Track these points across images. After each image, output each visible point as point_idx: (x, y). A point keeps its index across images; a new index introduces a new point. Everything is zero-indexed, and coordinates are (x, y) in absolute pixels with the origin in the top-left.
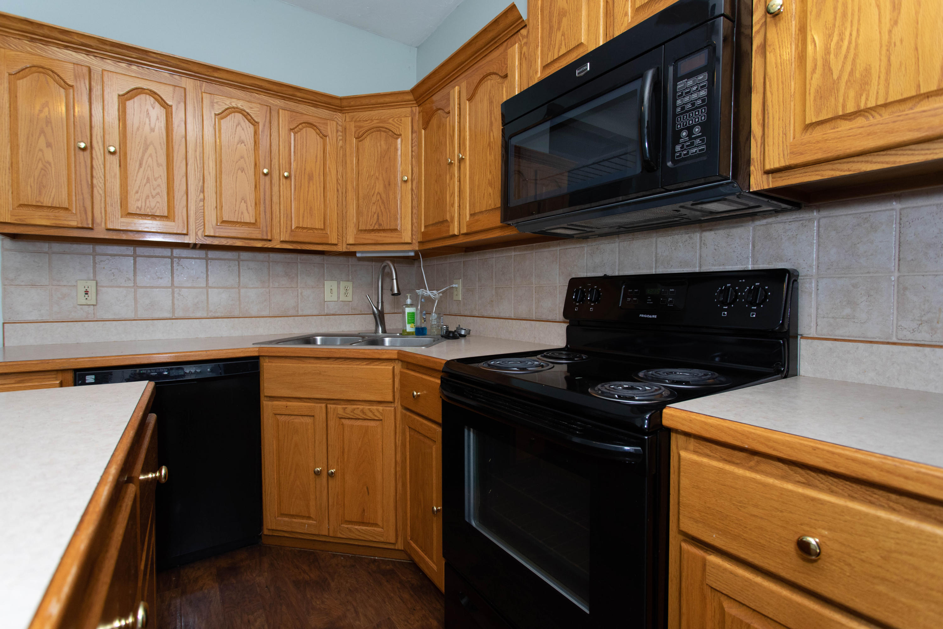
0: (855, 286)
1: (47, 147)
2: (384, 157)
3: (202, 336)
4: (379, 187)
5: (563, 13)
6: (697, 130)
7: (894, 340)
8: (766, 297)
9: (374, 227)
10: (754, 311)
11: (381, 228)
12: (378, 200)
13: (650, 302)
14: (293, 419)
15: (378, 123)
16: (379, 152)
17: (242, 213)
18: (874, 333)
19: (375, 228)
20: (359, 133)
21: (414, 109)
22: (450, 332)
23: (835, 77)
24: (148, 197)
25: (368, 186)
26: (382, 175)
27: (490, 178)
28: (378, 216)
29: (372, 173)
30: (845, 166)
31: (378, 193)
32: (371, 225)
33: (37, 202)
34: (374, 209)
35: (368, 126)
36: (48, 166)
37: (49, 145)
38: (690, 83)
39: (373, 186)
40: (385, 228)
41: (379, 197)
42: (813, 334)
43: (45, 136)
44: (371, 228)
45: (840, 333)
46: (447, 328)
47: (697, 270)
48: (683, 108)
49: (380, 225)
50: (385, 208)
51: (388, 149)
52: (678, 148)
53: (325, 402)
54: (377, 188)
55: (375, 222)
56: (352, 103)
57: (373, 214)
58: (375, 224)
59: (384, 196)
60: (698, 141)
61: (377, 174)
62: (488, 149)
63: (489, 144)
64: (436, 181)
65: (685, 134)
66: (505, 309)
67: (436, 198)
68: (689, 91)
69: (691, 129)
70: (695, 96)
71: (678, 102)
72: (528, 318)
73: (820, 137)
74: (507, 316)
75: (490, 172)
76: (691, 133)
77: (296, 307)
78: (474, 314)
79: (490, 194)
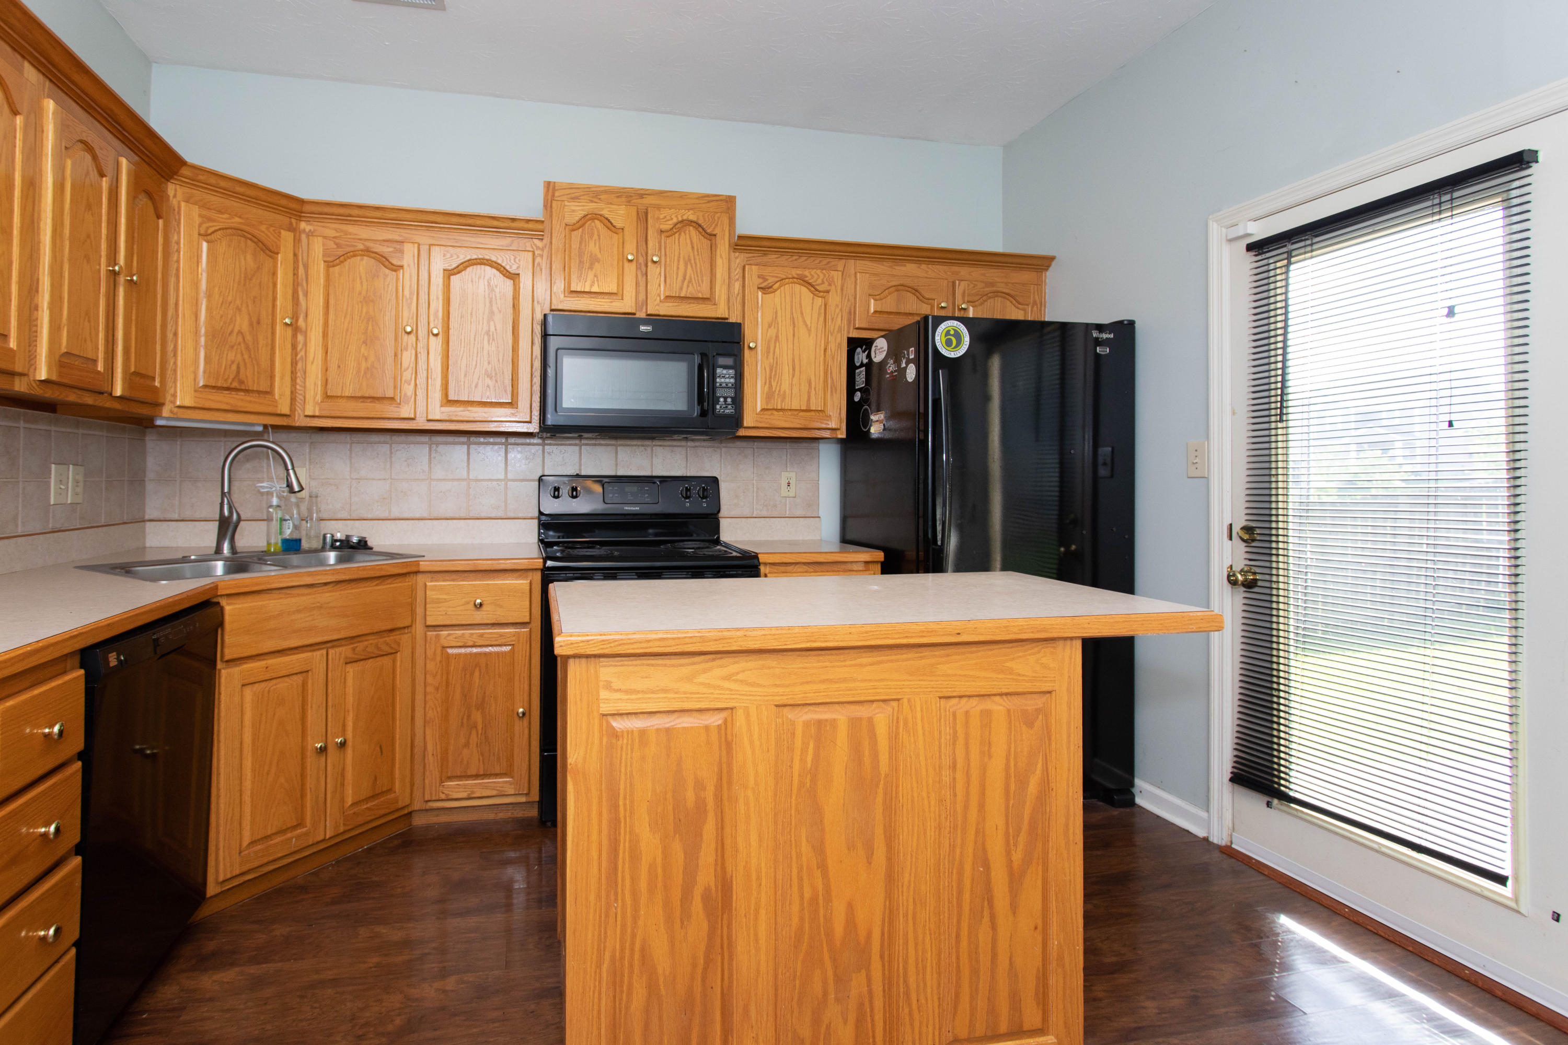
0: (739, 487)
2: (251, 279)
4: (242, 323)
5: (594, 259)
6: (729, 400)
8: (709, 493)
9: (231, 384)
10: (704, 502)
11: (243, 387)
12: (239, 344)
13: (630, 497)
14: (276, 685)
16: (243, 269)
17: (85, 341)
19: (233, 386)
20: (208, 228)
22: (337, 541)
23: (773, 390)
25: (221, 317)
26: (247, 306)
28: (238, 368)
29: (230, 299)
31: (240, 332)
32: (226, 380)
34: (231, 356)
35: (224, 222)
38: (725, 372)
39: (231, 319)
40: (250, 388)
41: (240, 339)
44: (225, 385)
45: (732, 514)
46: (333, 536)
48: (721, 385)
49: (241, 382)
50: (250, 357)
51: (258, 268)
52: (718, 407)
53: (323, 646)
54: (237, 323)
55: (232, 377)
56: (201, 177)
57: (229, 363)
58: (233, 380)
59: (249, 338)
60: (730, 407)
61: (238, 302)
62: (486, 337)
63: (488, 333)
64: (365, 342)
65: (722, 400)
66: (416, 507)
67: (364, 365)
68: (725, 377)
69: (725, 398)
70: (727, 380)
71: (718, 380)
72: (457, 516)
73: (768, 417)
74: (417, 516)
75: (489, 363)
76: (725, 401)
77: (15, 518)
78: (339, 516)
79: (488, 386)
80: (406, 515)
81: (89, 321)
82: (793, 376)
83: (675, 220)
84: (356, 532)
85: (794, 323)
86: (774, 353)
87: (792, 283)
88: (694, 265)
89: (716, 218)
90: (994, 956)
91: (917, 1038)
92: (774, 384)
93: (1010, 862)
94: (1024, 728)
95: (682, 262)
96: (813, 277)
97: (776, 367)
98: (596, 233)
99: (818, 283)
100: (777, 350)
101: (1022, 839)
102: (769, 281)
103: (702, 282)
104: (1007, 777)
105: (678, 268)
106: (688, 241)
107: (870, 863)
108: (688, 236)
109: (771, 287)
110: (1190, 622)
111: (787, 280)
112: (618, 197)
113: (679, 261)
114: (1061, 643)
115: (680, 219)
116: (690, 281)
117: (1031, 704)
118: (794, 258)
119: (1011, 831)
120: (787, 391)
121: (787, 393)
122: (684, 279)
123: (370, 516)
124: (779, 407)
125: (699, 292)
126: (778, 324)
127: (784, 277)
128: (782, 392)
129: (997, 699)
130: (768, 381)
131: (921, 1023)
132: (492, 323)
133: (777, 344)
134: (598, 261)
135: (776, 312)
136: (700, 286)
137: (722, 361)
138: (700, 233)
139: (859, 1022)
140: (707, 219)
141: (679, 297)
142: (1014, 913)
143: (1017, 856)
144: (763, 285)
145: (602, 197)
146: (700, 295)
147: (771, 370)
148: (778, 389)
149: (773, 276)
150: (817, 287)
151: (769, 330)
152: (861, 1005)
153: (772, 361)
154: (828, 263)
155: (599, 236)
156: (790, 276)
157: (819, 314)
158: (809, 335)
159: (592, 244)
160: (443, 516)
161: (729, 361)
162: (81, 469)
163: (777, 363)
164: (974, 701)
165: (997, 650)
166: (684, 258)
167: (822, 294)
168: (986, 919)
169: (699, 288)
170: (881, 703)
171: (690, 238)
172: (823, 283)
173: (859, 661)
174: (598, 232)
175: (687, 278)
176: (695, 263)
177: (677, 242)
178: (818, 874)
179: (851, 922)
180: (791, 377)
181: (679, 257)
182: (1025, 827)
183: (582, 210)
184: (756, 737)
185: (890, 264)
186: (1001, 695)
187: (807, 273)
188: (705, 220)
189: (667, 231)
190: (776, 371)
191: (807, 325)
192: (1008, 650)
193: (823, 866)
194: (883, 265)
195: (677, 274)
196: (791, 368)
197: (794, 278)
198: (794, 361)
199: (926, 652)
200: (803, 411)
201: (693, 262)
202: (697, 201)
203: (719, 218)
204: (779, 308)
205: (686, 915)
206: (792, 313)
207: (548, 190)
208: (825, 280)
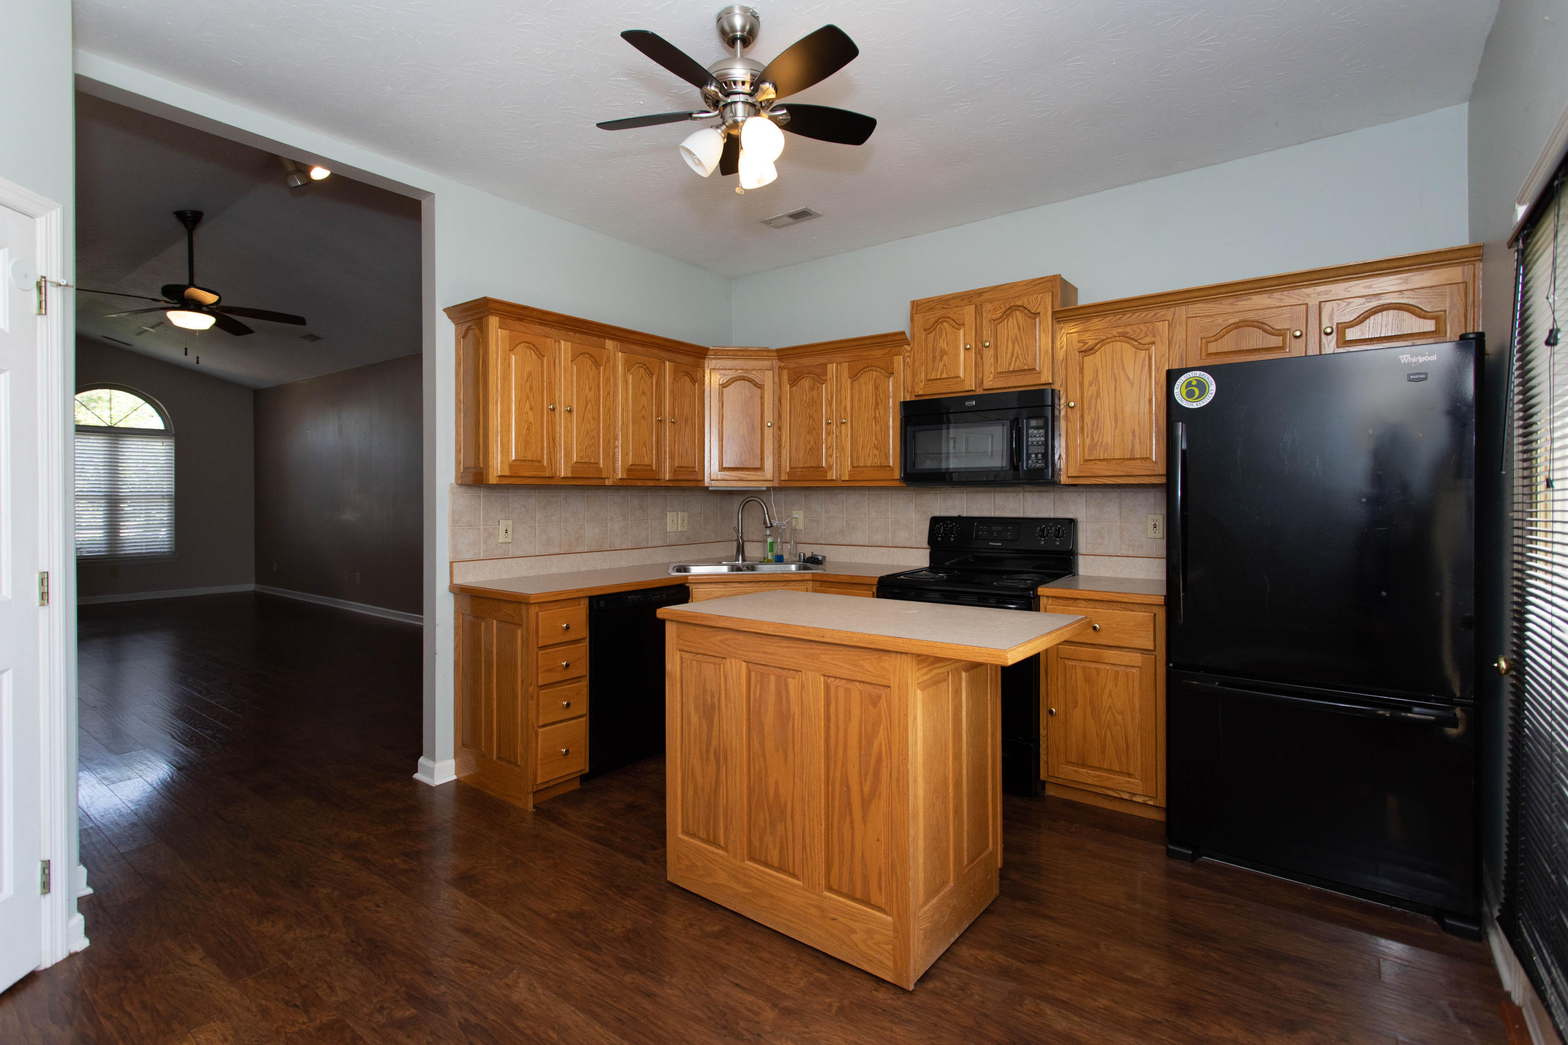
0: (1103, 528)
1: (530, 410)
2: (748, 403)
3: (583, 569)
4: (743, 431)
5: (943, 353)
6: (1040, 456)
7: (1119, 554)
8: (1064, 533)
10: (1058, 541)
11: (745, 468)
13: (995, 534)
15: (741, 373)
16: (744, 399)
17: (643, 457)
18: (1111, 552)
19: (739, 467)
20: (724, 380)
21: (774, 363)
22: (809, 558)
23: (1096, 442)
24: (587, 448)
26: (746, 420)
27: (876, 443)
28: (741, 455)
29: (737, 417)
30: (1100, 480)
31: (743, 436)
32: (735, 464)
33: (524, 457)
34: (737, 451)
35: (733, 374)
36: (530, 425)
37: (531, 408)
38: (1036, 432)
39: (737, 429)
40: (748, 467)
41: (742, 439)
42: (1084, 552)
43: (529, 400)
44: (734, 467)
45: (1096, 552)
46: (811, 554)
47: (1021, 515)
48: (1032, 443)
49: (744, 465)
50: (748, 449)
51: (752, 397)
52: (1030, 462)
54: (741, 430)
55: (737, 461)
56: (719, 353)
58: (738, 464)
59: (747, 438)
60: (1040, 461)
61: (741, 419)
62: (874, 421)
63: (875, 417)
64: (808, 432)
65: (1033, 456)
66: (859, 538)
67: (808, 447)
68: (1035, 436)
69: (1036, 454)
70: (1038, 439)
71: (1030, 439)
72: (884, 545)
73: (1090, 467)
74: (861, 543)
75: (876, 439)
76: (1036, 456)
77: (647, 538)
78: (819, 542)
79: (876, 455)
80: (854, 543)
81: (646, 447)
82: (1116, 428)
83: (1004, 309)
84: (819, 551)
85: (1115, 379)
86: (1095, 408)
87: (1113, 342)
88: (1020, 343)
89: (1039, 299)
90: (853, 846)
91: (810, 876)
92: (1096, 438)
93: (862, 790)
94: (870, 706)
95: (1010, 342)
96: (1135, 332)
97: (1098, 421)
98: (944, 331)
99: (1140, 337)
100: (1099, 406)
101: (869, 777)
102: (1089, 344)
103: (1028, 355)
104: (860, 735)
105: (1007, 348)
106: (1015, 323)
107: (786, 763)
108: (1015, 320)
109: (1092, 349)
110: (978, 654)
111: (1108, 340)
112: (962, 300)
113: (1007, 341)
114: (894, 655)
115: (1008, 307)
116: (1017, 357)
117: (875, 691)
118: (1118, 317)
119: (863, 771)
120: (1110, 442)
121: (1110, 444)
122: (1013, 356)
123: (835, 543)
124: (1102, 457)
125: (1025, 365)
126: (1099, 382)
127: (1105, 337)
128: (1104, 444)
129: (857, 684)
130: (1090, 434)
131: (812, 869)
132: (877, 411)
133: (1099, 400)
134: (946, 353)
135: (1097, 371)
136: (1026, 359)
137: (1033, 423)
138: (1026, 314)
139: (781, 851)
140: (1031, 301)
141: (1009, 372)
142: (865, 824)
143: (867, 789)
144: (1083, 349)
145: (951, 303)
146: (1026, 367)
147: (1093, 424)
148: (1100, 440)
149: (1093, 339)
150: (1140, 341)
151: (1091, 388)
152: (782, 843)
153: (1093, 415)
154: (1155, 314)
155: (946, 334)
156: (1111, 336)
157: (1143, 366)
158: (1132, 387)
159: (941, 341)
160: (876, 545)
161: (1041, 422)
162: (686, 514)
163: (1098, 418)
164: (844, 682)
165: (854, 652)
166: (1012, 339)
167: (1147, 346)
168: (848, 821)
169: (1025, 361)
170: (794, 672)
171: (1017, 321)
172: (1146, 335)
173: (780, 644)
174: (946, 331)
175: (1015, 355)
176: (1022, 341)
177: (1006, 327)
178: (762, 759)
179: (777, 794)
180: (1113, 429)
181: (1008, 339)
182: (871, 771)
183: (935, 317)
184: (734, 676)
185: (1231, 301)
186: (860, 682)
187: (1129, 329)
188: (1029, 303)
189: (998, 319)
190: (1098, 425)
191: (1129, 379)
192: (861, 653)
193: (764, 756)
194: (1221, 304)
195: (1006, 353)
196: (1113, 420)
197: (1115, 336)
198: (1116, 414)
199: (814, 646)
200: (1127, 459)
201: (1019, 340)
202: (1026, 287)
203: (1041, 298)
204: (1099, 367)
205: (708, 760)
206: (1113, 369)
207: (913, 306)
208: (1148, 333)
